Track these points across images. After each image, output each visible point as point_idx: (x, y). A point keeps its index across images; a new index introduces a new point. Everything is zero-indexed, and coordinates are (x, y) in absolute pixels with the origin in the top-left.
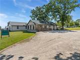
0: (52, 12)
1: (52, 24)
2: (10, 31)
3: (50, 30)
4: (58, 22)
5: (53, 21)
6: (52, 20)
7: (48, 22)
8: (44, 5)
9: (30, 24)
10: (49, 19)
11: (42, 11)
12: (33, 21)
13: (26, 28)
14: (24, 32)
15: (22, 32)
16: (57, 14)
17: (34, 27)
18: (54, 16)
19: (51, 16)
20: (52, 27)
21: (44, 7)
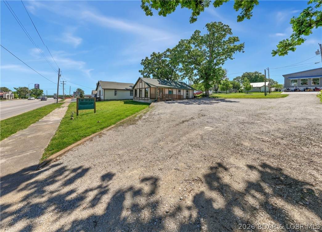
0: (183, 62)
1: (183, 86)
2: (99, 100)
3: (180, 98)
4: (196, 82)
5: (186, 81)
6: (183, 78)
7: (176, 83)
8: (168, 50)
9: (140, 85)
10: (176, 76)
11: (164, 61)
12: (146, 80)
13: (131, 94)
14: (125, 103)
15: (122, 103)
16: (193, 66)
17: (146, 93)
18: (188, 72)
19: (181, 70)
20: (183, 93)
21: (168, 53)
